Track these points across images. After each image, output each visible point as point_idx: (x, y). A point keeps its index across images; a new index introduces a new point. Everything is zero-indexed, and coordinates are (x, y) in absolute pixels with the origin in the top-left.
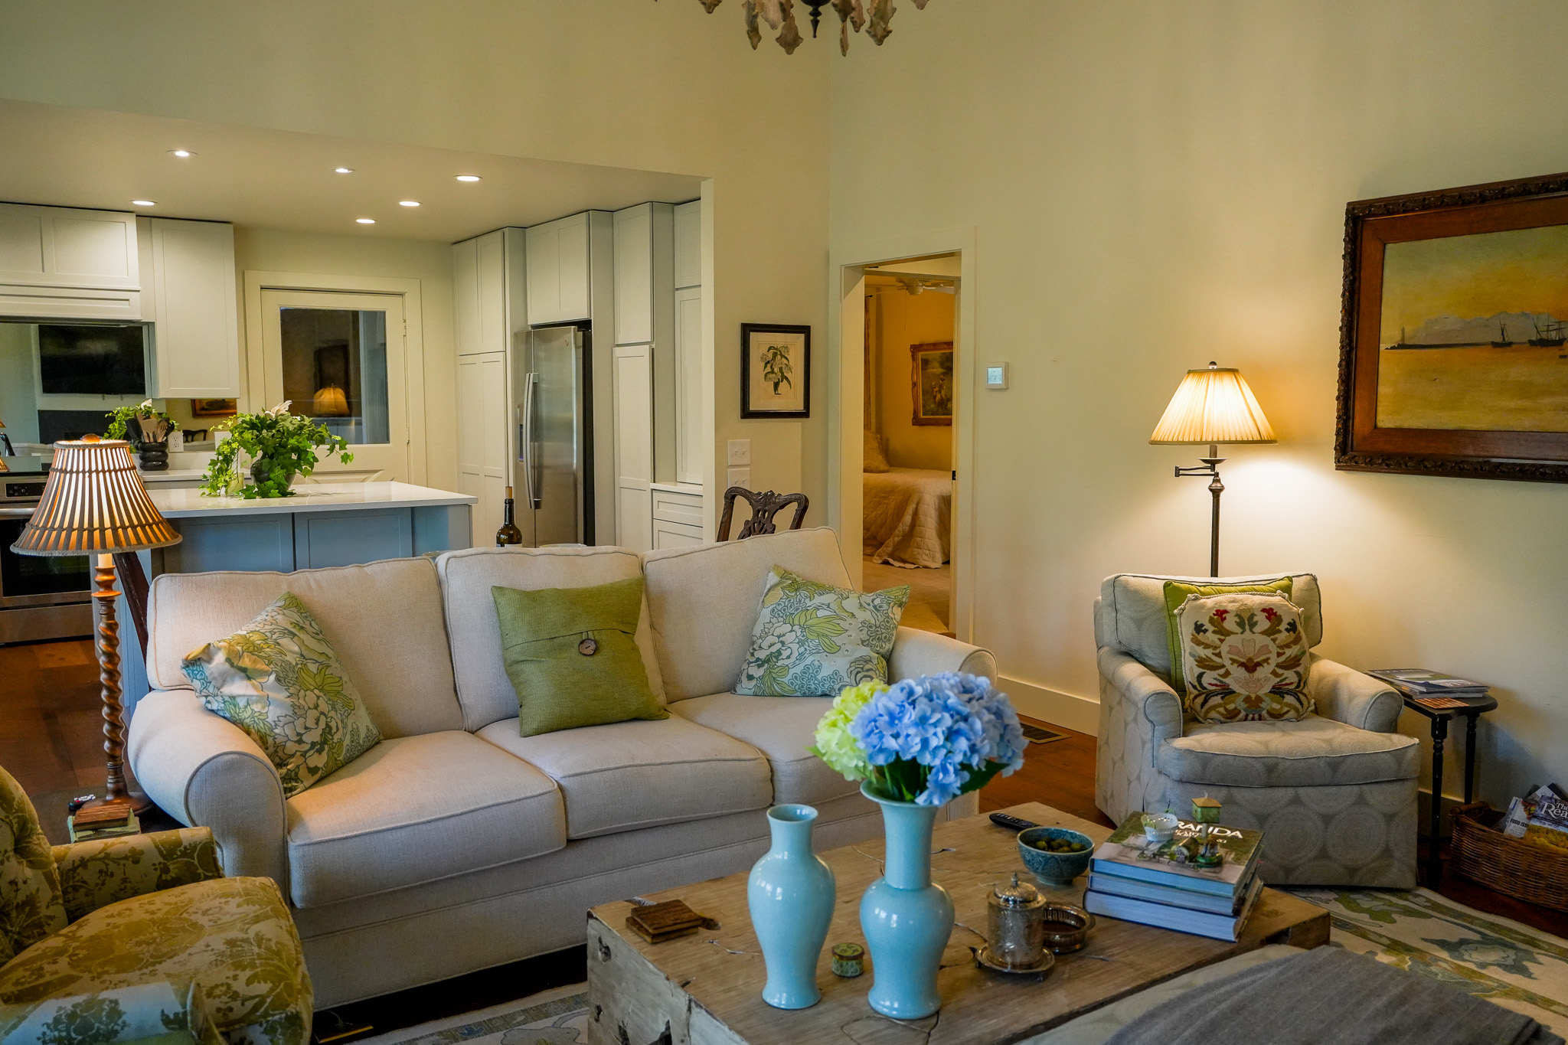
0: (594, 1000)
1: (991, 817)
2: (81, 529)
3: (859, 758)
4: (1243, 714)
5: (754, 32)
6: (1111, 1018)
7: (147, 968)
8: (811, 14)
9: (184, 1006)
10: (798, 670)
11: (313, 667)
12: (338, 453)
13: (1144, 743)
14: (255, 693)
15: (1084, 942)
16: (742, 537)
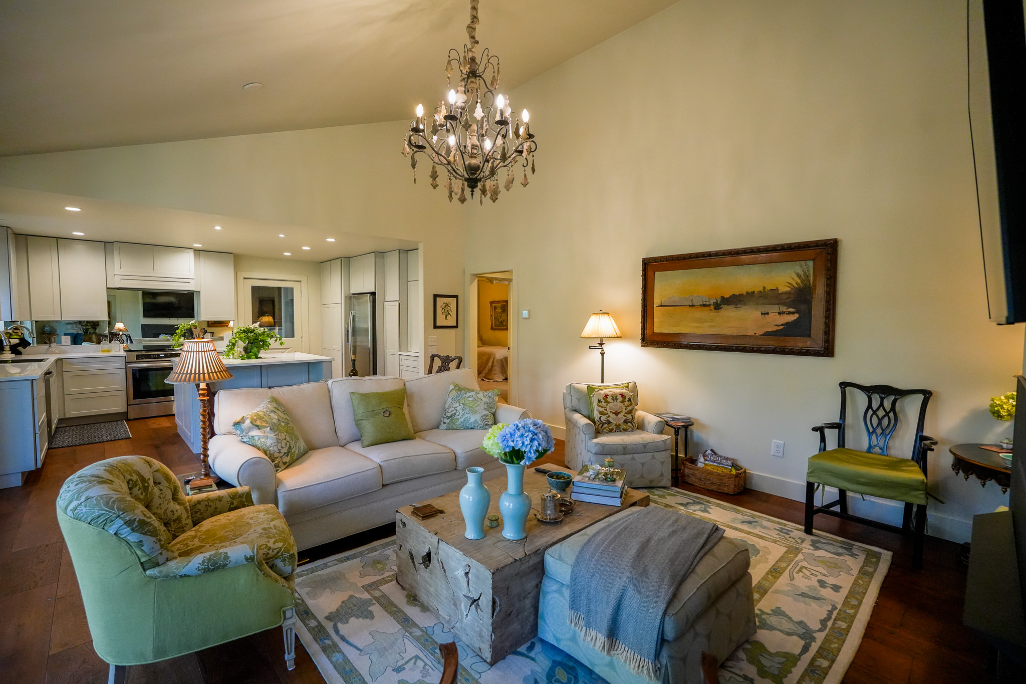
0: (399, 542)
1: (535, 469)
2: (195, 373)
3: (499, 449)
4: (615, 430)
5: (450, 197)
6: (585, 534)
7: (232, 540)
8: (471, 191)
9: (253, 553)
10: (462, 420)
11: (283, 424)
12: (279, 342)
13: (582, 441)
14: (262, 435)
15: (572, 510)
16: (437, 372)
